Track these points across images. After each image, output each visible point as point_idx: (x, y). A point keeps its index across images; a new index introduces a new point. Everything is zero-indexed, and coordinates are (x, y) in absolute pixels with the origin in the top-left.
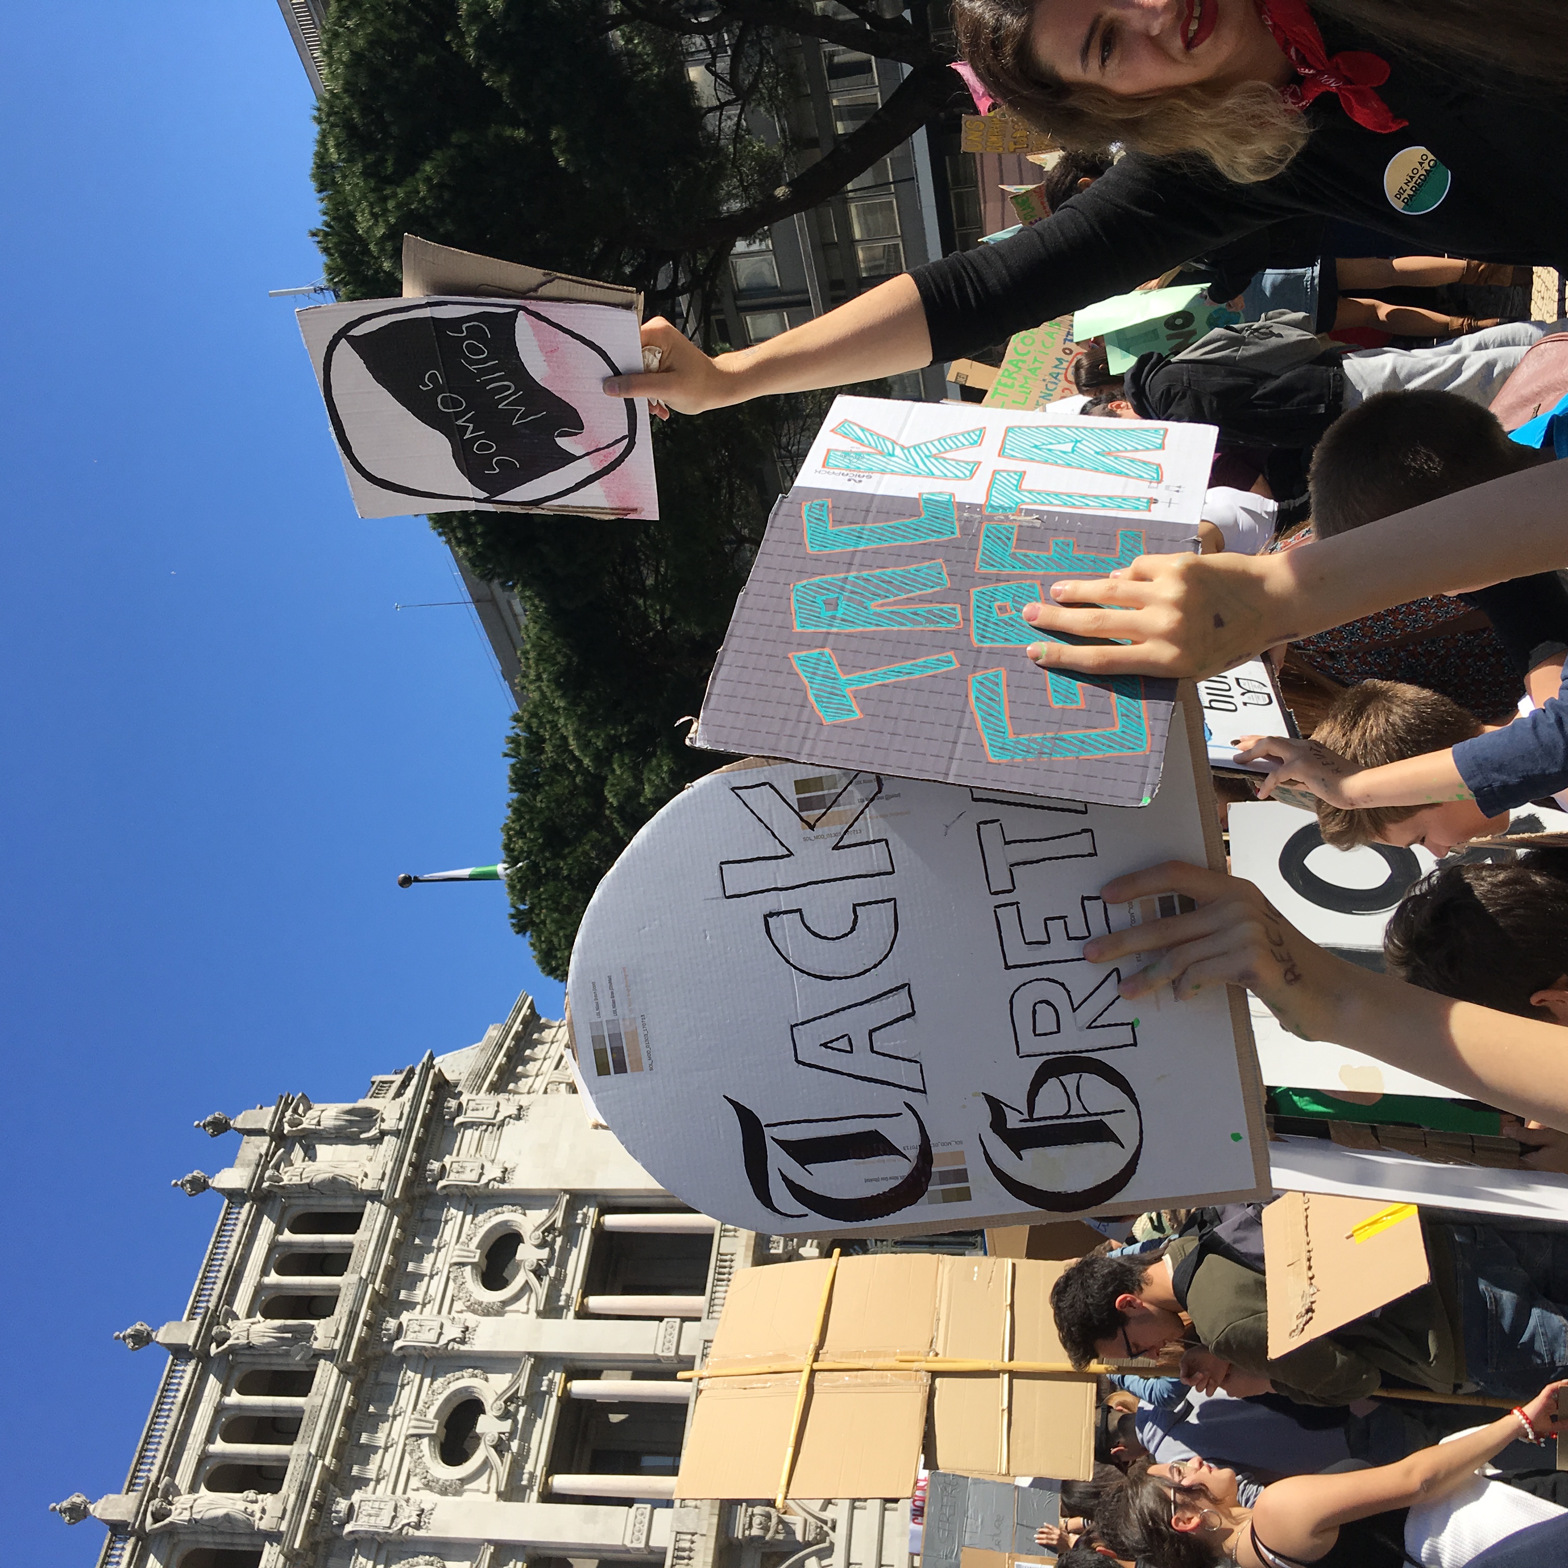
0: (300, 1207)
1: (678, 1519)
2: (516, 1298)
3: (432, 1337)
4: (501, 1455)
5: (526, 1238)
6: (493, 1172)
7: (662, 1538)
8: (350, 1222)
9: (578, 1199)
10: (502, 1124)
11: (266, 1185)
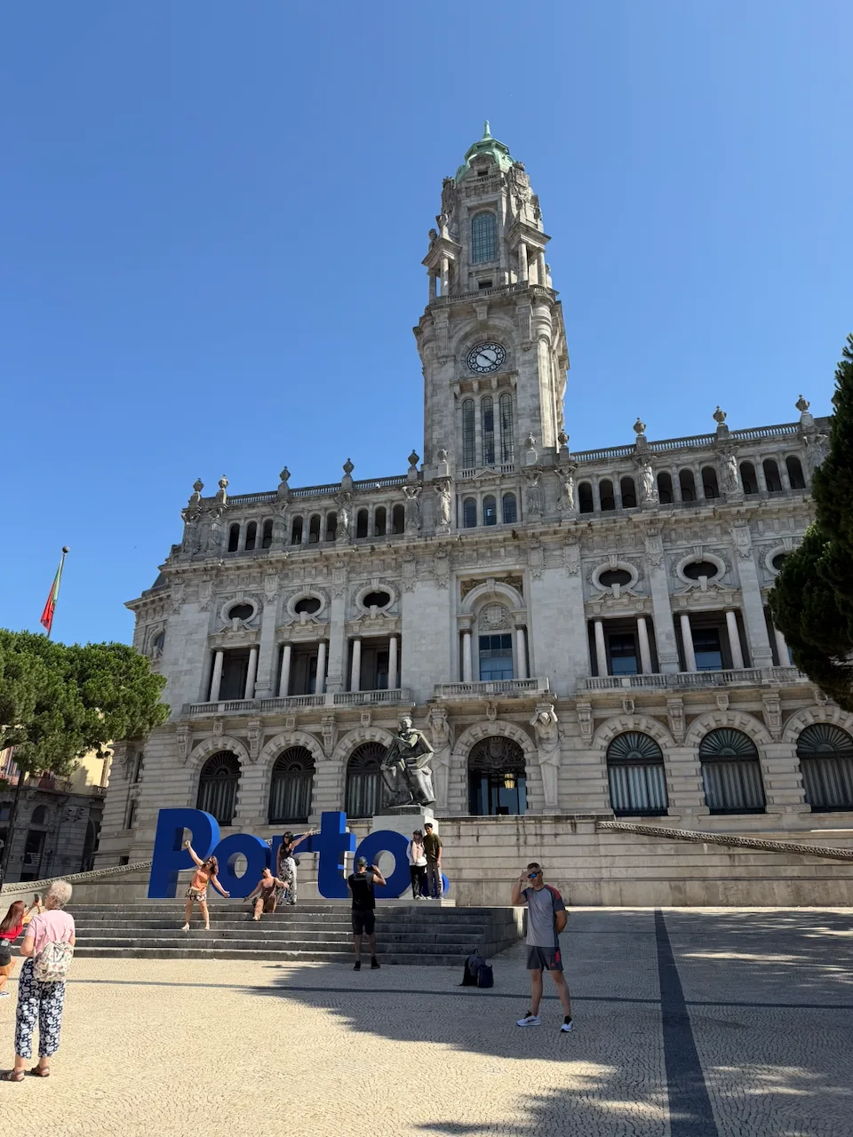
0: (802, 458)
3: (739, 542)
4: (690, 590)
7: (665, 670)
11: (805, 438)
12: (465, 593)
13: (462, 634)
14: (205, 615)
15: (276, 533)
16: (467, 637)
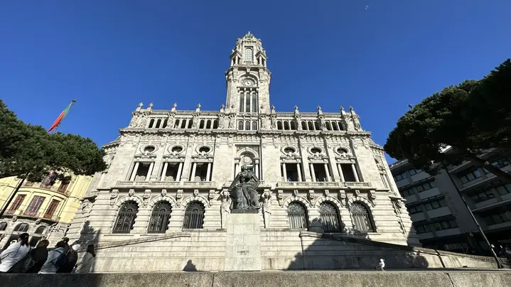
0: (342, 122)
1: (310, 182)
2: (337, 154)
3: (328, 143)
4: (314, 156)
5: (347, 153)
6: (356, 146)
7: (307, 181)
8: (342, 129)
9: (356, 160)
10: (364, 146)
11: (344, 117)
12: (238, 151)
13: (235, 165)
14: (134, 149)
15: (168, 123)
16: (237, 165)
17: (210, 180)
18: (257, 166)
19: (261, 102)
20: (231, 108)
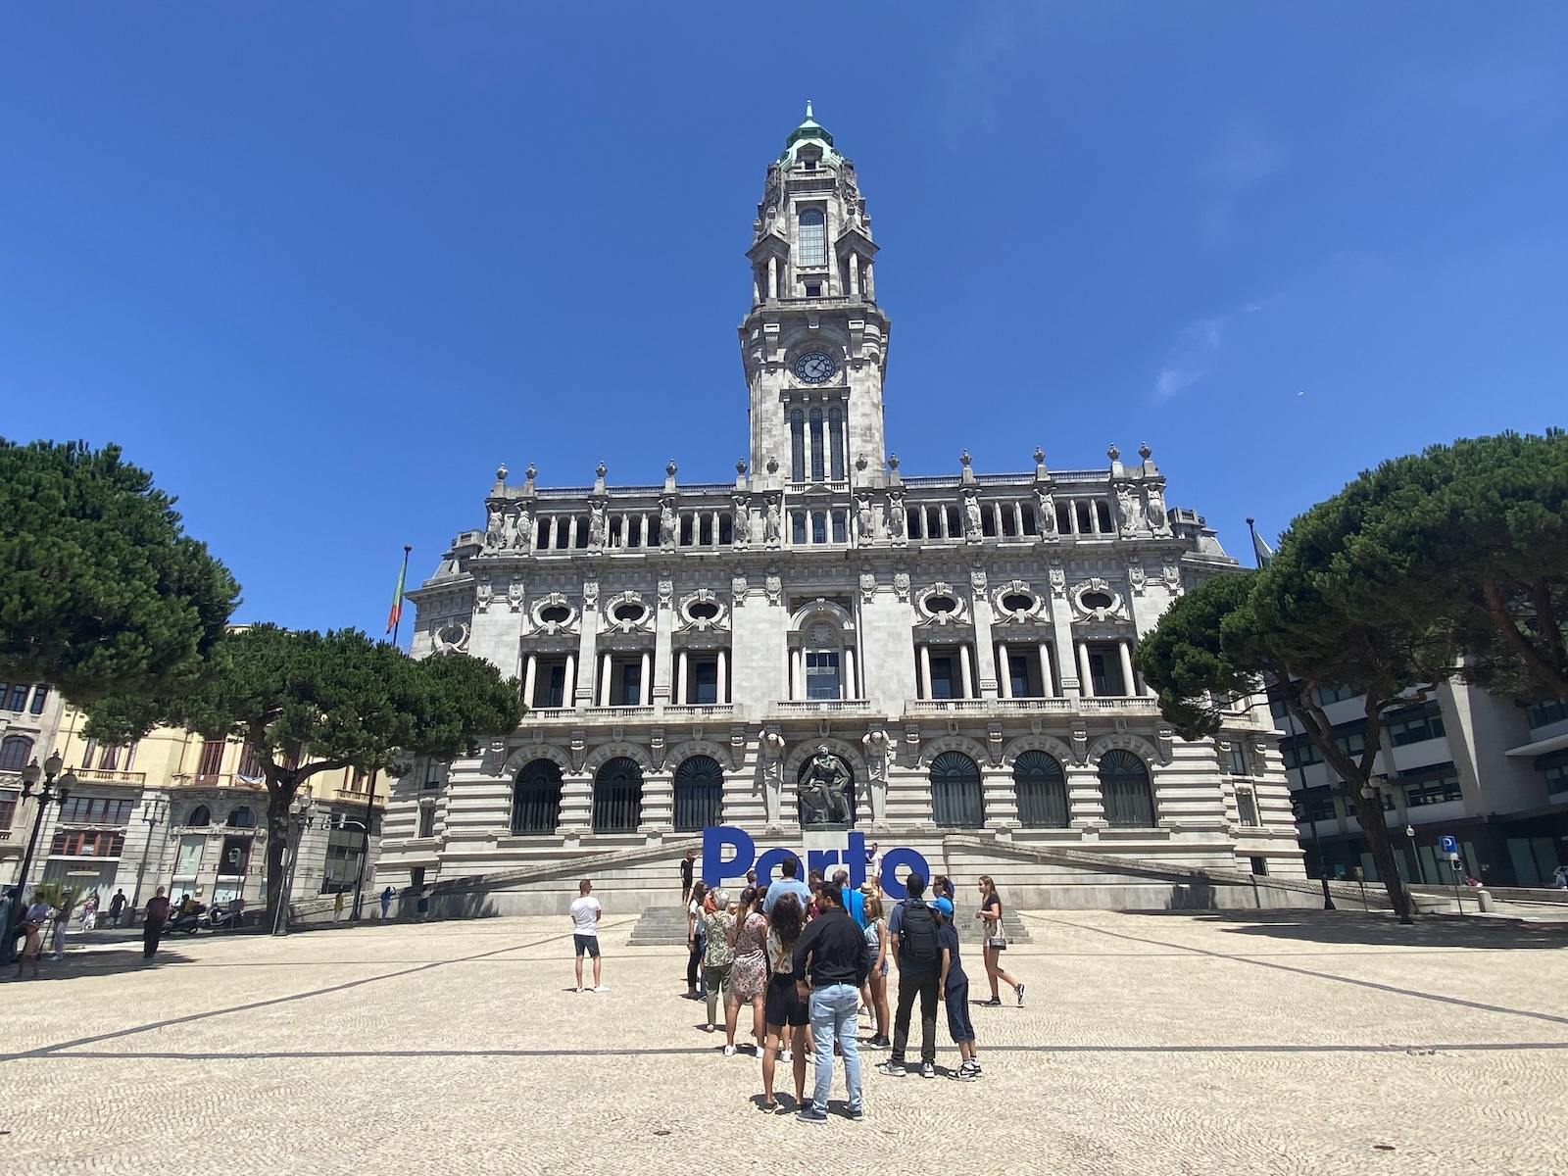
0: (1110, 503)
1: (993, 700)
2: (1079, 611)
3: (1055, 580)
4: (1010, 621)
5: (1109, 609)
6: (1138, 587)
8: (1105, 529)
9: (1132, 628)
10: (1164, 585)
11: (1117, 485)
12: (794, 609)
13: (791, 651)
14: (517, 616)
15: (592, 532)
17: (728, 699)
18: (849, 654)
19: (855, 445)
20: (765, 471)
